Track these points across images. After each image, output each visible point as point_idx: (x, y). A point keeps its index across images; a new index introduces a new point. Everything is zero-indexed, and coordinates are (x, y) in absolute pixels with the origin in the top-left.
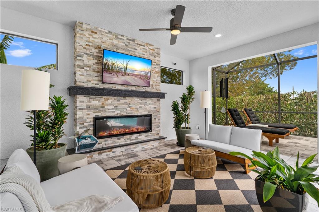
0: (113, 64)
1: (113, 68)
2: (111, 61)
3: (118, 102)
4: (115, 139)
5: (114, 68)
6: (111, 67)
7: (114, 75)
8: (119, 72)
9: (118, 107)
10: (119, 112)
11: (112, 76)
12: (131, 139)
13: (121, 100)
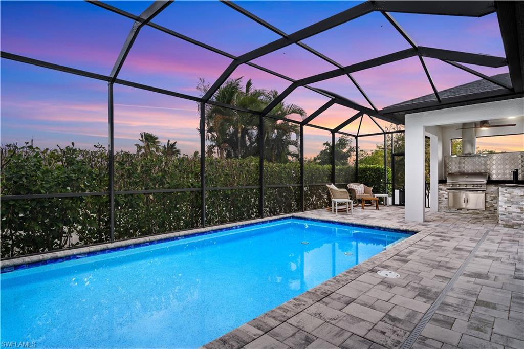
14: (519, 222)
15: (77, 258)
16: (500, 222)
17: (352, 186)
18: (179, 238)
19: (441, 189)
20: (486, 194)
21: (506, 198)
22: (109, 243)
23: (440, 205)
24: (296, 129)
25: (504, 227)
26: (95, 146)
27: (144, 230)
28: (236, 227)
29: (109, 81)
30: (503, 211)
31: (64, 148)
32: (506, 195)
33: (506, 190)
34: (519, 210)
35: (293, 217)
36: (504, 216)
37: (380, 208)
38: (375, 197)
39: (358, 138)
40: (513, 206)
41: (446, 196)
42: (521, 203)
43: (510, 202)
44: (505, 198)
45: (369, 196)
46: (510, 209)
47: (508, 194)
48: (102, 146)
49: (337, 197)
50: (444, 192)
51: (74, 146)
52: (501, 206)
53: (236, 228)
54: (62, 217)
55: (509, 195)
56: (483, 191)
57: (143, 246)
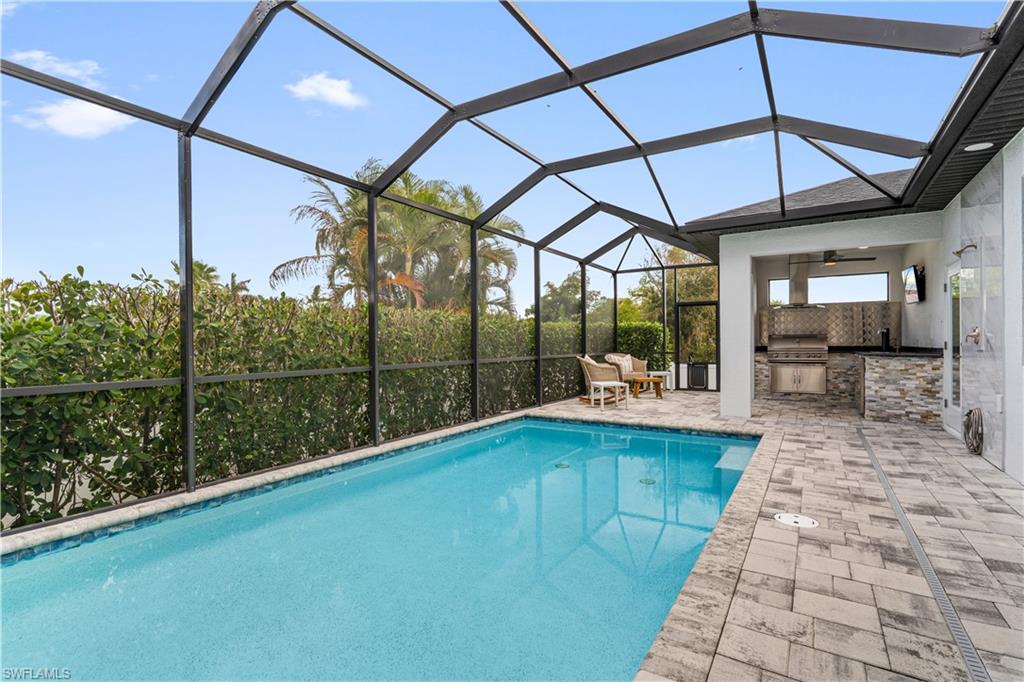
14: (898, 412)
15: (111, 535)
16: (867, 412)
17: (613, 357)
18: (331, 470)
19: (759, 362)
20: (827, 368)
21: (877, 375)
22: (183, 492)
23: (758, 388)
24: (508, 256)
25: (875, 420)
26: (134, 276)
27: (249, 457)
28: (435, 442)
29: (179, 130)
30: (872, 396)
31: (58, 278)
32: (877, 370)
33: (877, 362)
34: (898, 394)
35: (526, 417)
36: (874, 404)
37: (663, 395)
38: (651, 377)
39: (618, 275)
40: (888, 387)
41: (766, 373)
42: (901, 382)
43: (883, 380)
44: (875, 375)
45: (641, 376)
46: (884, 392)
47: (881, 367)
48: (151, 276)
49: (599, 377)
50: (763, 366)
51: (82, 274)
52: (869, 388)
53: (435, 444)
54: (58, 438)
55: (881, 370)
56: (823, 363)
57: (260, 493)
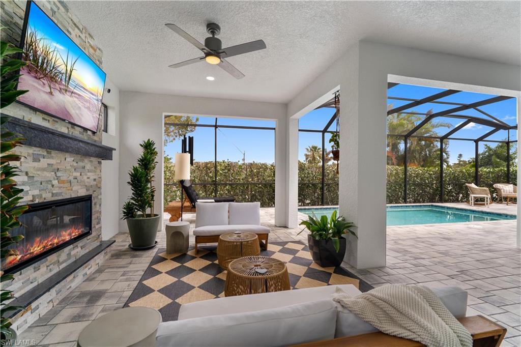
0: (47, 54)
1: (45, 65)
2: (42, 41)
3: (36, 164)
4: (29, 272)
5: (47, 66)
6: (40, 61)
7: (44, 84)
8: (56, 82)
9: (35, 179)
10: (36, 192)
11: (40, 87)
12: (61, 260)
13: (42, 160)
17: (499, 185)
